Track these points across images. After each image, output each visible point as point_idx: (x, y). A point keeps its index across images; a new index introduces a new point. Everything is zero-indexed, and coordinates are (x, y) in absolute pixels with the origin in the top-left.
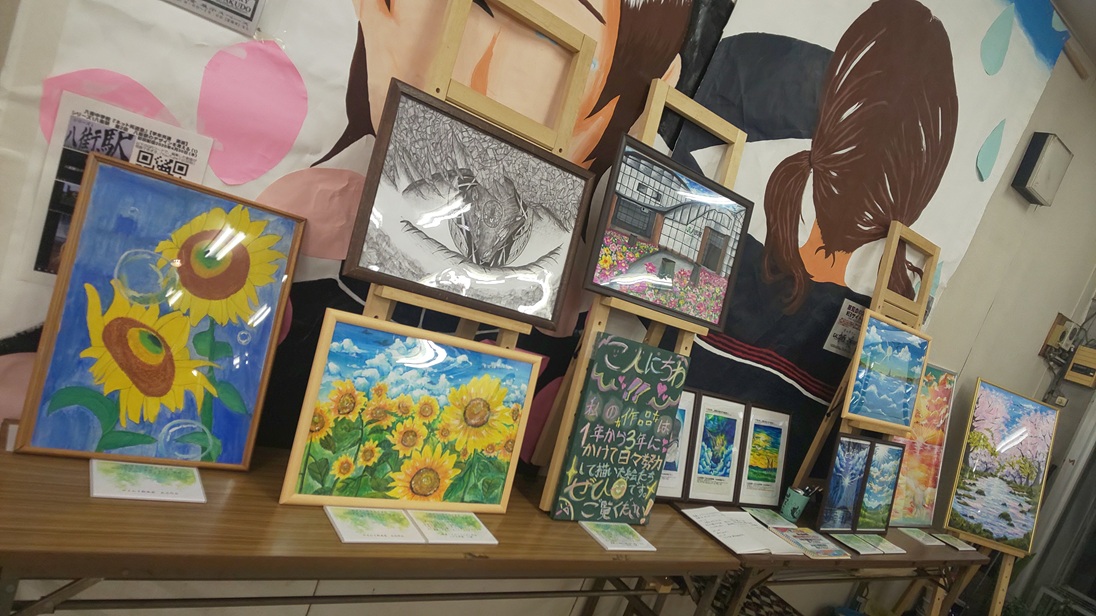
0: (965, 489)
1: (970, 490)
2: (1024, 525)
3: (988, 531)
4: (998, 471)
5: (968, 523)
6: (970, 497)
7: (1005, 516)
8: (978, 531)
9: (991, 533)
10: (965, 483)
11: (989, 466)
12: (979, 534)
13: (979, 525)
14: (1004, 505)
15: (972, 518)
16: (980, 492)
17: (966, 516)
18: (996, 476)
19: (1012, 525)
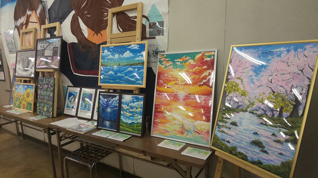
0: (223, 122)
1: (226, 122)
2: (281, 154)
3: (243, 154)
4: (248, 107)
5: (226, 146)
6: (226, 127)
7: (257, 143)
8: (234, 152)
9: (246, 156)
10: (223, 118)
11: (240, 104)
12: (235, 155)
13: (234, 148)
14: (256, 134)
15: (228, 142)
16: (234, 124)
17: (224, 140)
18: (246, 111)
19: (266, 152)
